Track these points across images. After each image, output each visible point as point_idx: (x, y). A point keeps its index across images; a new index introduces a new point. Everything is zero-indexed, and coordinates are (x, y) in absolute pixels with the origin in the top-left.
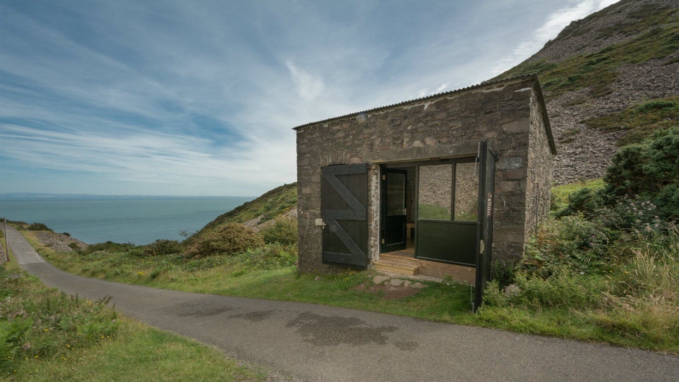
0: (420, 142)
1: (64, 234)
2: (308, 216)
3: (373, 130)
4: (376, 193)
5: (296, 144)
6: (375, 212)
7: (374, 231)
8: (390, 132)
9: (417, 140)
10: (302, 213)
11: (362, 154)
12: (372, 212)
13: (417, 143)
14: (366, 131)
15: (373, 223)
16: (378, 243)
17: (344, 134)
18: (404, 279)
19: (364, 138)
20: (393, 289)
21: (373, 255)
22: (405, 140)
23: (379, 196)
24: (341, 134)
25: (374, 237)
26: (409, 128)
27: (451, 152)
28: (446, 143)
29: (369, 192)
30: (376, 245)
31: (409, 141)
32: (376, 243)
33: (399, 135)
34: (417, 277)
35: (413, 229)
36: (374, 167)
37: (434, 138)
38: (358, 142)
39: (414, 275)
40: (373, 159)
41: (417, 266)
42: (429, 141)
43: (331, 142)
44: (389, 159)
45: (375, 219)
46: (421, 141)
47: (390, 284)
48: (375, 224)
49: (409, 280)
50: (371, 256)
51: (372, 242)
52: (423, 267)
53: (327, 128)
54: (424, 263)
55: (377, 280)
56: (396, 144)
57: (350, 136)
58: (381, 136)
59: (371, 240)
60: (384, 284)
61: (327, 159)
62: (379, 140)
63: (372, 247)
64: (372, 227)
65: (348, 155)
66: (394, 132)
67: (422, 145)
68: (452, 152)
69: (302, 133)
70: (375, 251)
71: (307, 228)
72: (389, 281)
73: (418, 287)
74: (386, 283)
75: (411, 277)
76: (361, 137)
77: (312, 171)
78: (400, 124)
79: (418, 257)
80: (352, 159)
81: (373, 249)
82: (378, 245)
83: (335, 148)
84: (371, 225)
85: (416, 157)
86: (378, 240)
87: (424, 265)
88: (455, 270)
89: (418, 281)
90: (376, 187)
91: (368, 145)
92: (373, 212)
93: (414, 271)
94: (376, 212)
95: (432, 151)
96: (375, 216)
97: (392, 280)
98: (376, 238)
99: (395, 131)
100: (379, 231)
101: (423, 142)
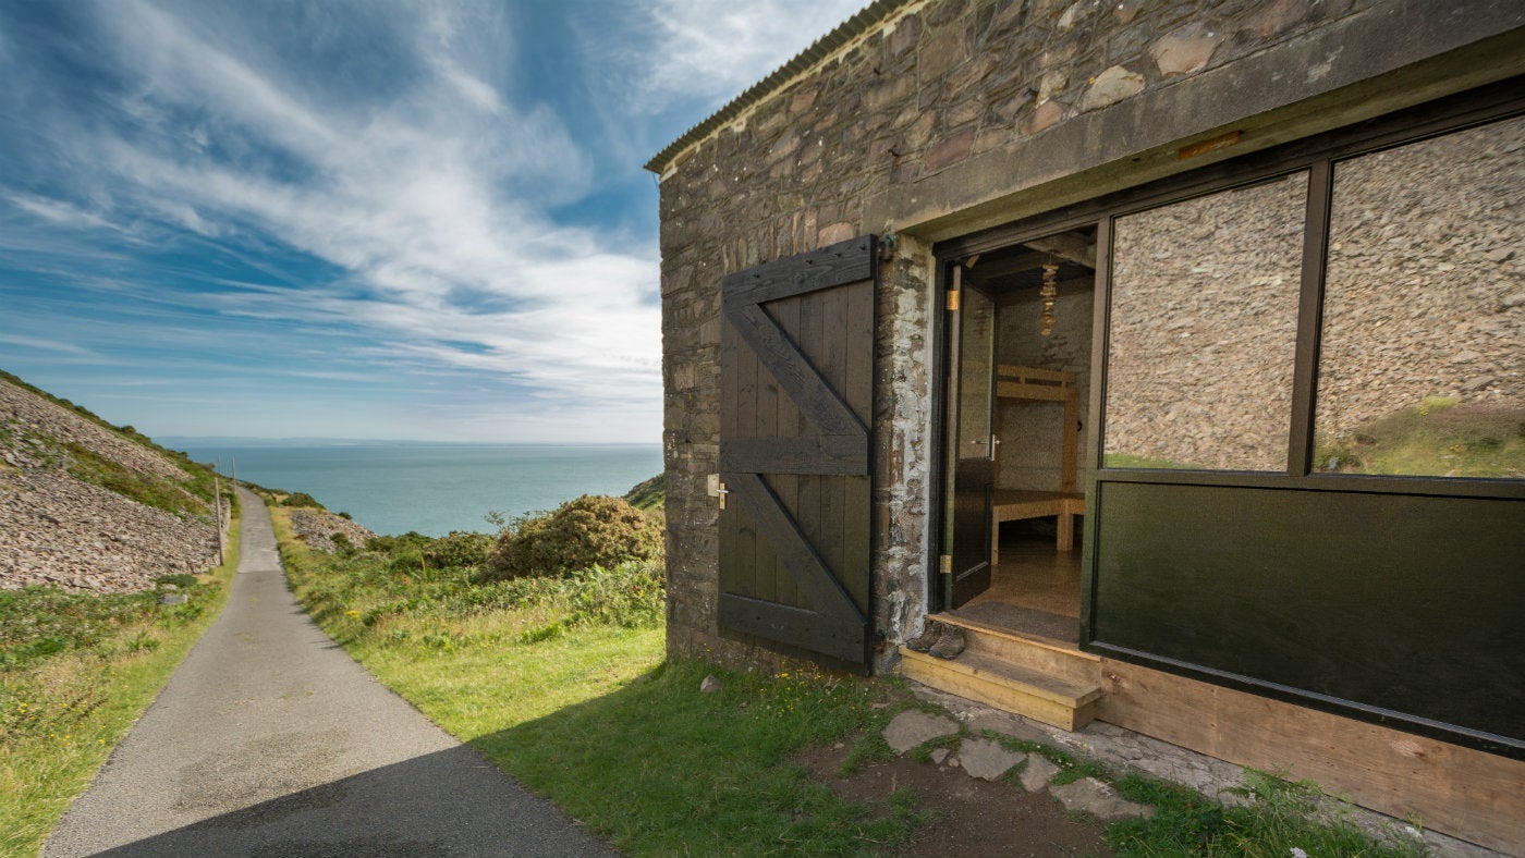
0: (1123, 72)
1: (342, 515)
2: (692, 466)
3: (900, 88)
4: (916, 364)
5: (659, 221)
6: (908, 446)
7: (905, 523)
8: (979, 70)
9: (1110, 64)
10: (676, 454)
11: (857, 206)
12: (895, 443)
13: (1111, 83)
14: (875, 101)
15: (900, 490)
16: (921, 569)
17: (797, 140)
18: (1025, 747)
19: (868, 134)
20: (967, 793)
21: (896, 619)
22: (1046, 87)
23: (930, 377)
24: (787, 146)
25: (902, 544)
26: (1066, 20)
27: (1318, 72)
28: (1285, 31)
29: (883, 362)
30: (916, 578)
31: (1067, 85)
32: (913, 569)
33: (1016, 73)
34: (1092, 746)
35: (1078, 520)
36: (905, 253)
37: (1209, 26)
38: (846, 158)
39: (1076, 729)
40: (900, 216)
41: (1093, 688)
42: (1180, 53)
43: (754, 187)
44: (967, 199)
45: (908, 474)
46: (1124, 66)
47: (953, 762)
48: (910, 492)
49: (1050, 752)
50: (890, 624)
51: (894, 566)
52: (1119, 692)
53: (743, 133)
54: (1131, 676)
55: (907, 733)
56: (999, 119)
57: (817, 140)
58: (933, 106)
59: (889, 558)
60: (928, 761)
61: (743, 251)
62: (928, 120)
63: (892, 587)
64: (897, 505)
65: (810, 221)
66: (994, 67)
67: (1134, 85)
68: (1326, 68)
69: (673, 176)
70: (908, 602)
71: (688, 505)
72: (952, 744)
73: (1096, 806)
74: (938, 756)
75: (1063, 738)
76: (857, 132)
77: (699, 307)
78: (1024, 13)
79: (1095, 643)
80: (823, 233)
81: (899, 596)
82: (924, 578)
83: (765, 206)
84: (891, 497)
85: (1103, 152)
86: (924, 559)
87: (1125, 685)
88: (1303, 733)
89: (1097, 770)
90: (917, 342)
91: (880, 158)
92: (902, 444)
93: (1079, 713)
94: (914, 444)
95: (1196, 103)
96: (909, 457)
97: (967, 744)
98: (915, 549)
99: (997, 57)
100: (926, 518)
101: (1142, 64)
